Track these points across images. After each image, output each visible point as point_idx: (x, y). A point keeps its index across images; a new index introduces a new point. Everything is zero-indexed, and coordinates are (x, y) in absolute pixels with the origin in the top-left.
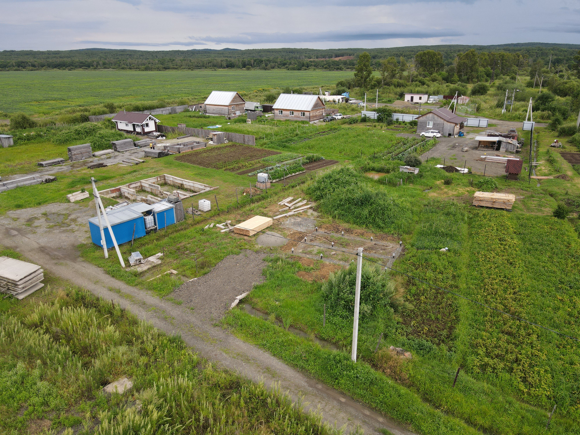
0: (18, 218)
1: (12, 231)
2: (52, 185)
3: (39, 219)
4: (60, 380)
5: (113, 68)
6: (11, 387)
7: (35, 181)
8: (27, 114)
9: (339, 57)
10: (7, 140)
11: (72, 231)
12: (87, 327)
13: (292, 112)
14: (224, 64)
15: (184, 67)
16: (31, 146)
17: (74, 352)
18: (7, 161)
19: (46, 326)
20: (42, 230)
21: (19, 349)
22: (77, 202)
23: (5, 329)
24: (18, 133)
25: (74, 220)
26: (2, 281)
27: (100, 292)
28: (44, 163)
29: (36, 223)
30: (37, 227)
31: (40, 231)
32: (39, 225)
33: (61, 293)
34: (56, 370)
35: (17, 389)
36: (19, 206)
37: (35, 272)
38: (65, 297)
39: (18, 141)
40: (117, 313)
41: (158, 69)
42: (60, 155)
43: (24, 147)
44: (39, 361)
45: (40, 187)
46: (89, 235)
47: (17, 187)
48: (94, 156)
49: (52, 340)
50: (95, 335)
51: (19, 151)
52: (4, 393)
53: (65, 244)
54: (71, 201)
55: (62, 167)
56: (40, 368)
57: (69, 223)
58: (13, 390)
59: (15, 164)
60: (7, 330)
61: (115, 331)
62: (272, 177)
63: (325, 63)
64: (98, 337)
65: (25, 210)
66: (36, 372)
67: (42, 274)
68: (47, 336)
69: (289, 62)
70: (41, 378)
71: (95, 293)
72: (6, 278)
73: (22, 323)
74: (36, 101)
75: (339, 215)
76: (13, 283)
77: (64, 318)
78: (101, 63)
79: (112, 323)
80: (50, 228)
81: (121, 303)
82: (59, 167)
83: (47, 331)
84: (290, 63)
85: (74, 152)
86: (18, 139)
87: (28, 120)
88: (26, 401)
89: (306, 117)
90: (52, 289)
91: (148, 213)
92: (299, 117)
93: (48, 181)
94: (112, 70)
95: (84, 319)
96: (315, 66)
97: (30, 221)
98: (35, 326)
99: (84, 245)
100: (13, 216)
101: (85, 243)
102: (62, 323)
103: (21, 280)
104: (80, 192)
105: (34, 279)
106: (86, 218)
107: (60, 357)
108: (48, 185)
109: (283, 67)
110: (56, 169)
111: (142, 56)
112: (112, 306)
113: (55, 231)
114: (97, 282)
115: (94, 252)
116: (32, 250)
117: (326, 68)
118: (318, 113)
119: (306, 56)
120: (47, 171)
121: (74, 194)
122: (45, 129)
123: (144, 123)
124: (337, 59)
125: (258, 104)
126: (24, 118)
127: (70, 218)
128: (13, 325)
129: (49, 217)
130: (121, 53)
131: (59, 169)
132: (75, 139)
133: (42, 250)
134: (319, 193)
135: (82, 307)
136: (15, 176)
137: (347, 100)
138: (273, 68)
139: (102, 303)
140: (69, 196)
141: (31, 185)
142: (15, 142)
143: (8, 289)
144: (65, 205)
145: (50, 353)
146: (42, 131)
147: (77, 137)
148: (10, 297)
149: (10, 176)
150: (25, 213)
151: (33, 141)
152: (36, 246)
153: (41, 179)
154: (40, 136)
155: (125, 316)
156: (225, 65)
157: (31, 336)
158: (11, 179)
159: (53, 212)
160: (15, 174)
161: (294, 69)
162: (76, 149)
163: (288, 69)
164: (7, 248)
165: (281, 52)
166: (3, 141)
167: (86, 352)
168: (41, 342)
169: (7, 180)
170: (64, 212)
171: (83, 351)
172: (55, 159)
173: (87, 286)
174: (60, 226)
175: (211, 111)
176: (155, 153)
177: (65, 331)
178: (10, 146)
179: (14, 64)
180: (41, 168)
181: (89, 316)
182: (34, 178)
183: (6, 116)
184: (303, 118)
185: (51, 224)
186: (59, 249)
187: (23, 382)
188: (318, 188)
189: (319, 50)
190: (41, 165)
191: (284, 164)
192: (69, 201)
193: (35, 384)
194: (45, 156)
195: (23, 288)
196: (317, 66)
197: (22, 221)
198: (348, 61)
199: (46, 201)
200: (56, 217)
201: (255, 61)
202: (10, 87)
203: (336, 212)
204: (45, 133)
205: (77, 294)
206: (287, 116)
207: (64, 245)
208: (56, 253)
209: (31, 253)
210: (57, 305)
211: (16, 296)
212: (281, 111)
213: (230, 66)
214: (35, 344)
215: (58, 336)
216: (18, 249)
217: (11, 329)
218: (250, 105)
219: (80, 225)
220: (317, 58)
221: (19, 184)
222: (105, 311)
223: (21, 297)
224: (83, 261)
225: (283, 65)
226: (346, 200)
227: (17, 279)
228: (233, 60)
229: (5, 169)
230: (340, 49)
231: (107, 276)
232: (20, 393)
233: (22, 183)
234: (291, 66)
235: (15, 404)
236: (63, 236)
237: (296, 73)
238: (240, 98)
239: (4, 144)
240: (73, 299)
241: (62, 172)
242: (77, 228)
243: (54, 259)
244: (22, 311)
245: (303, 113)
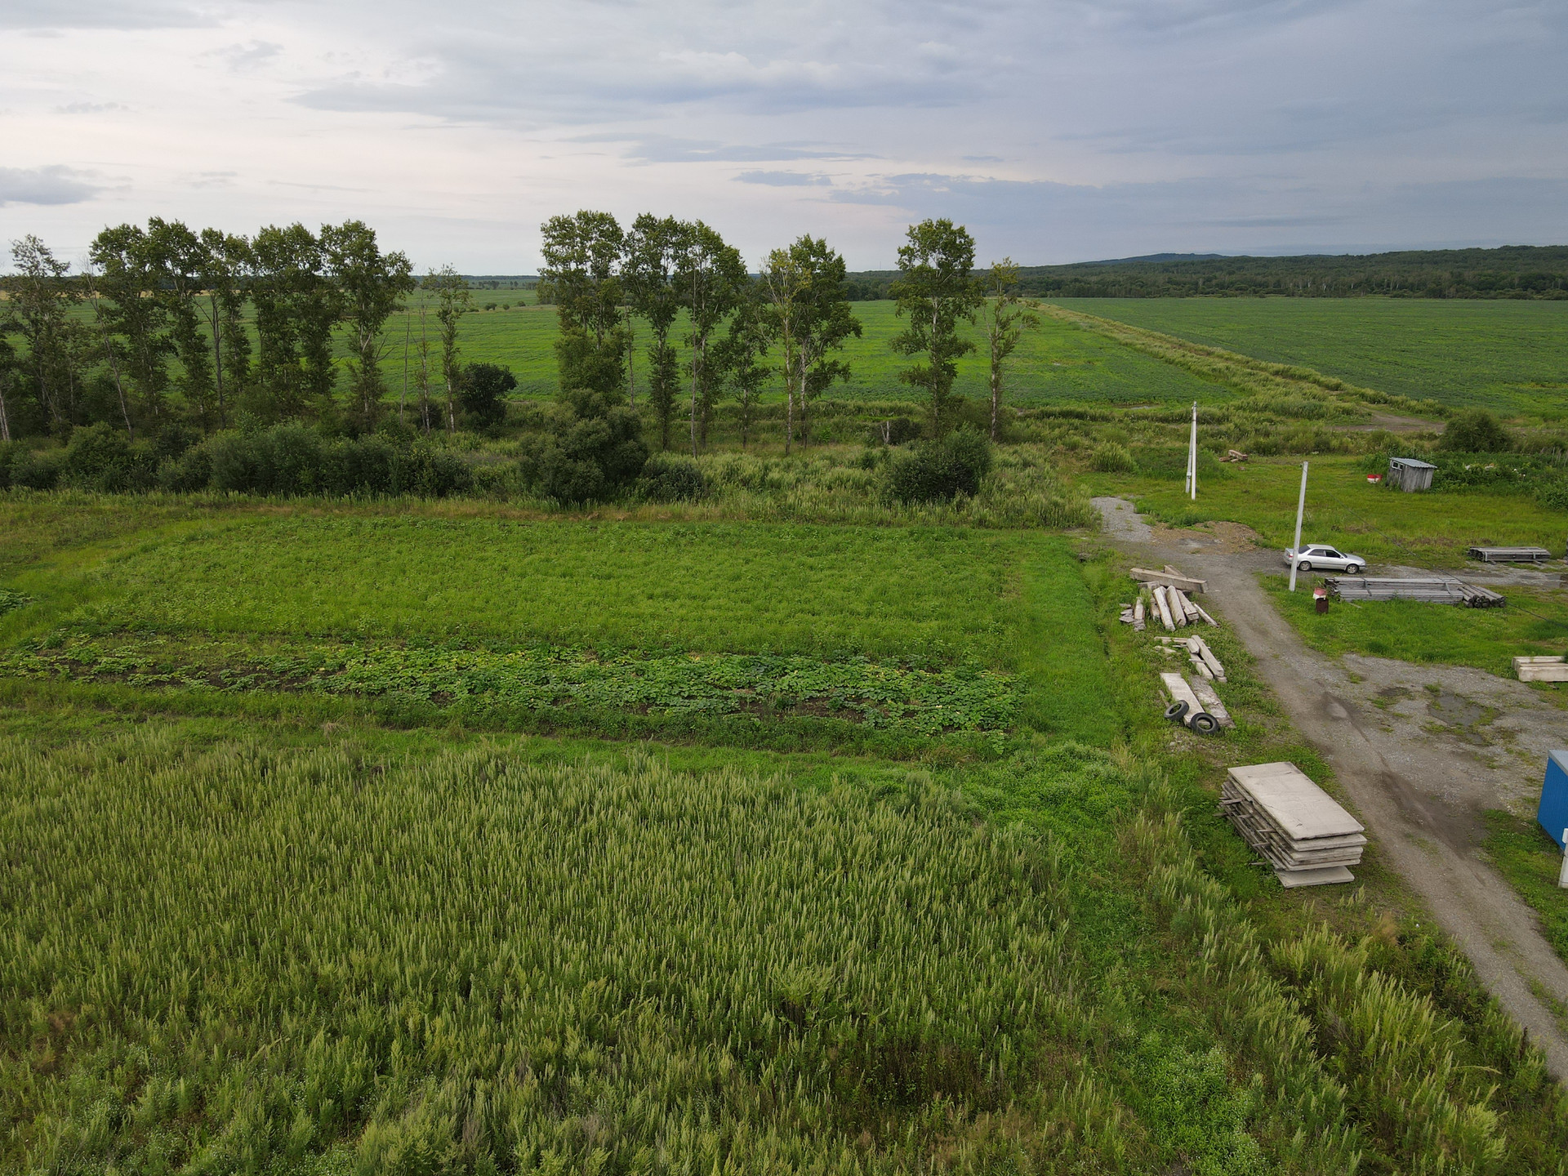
0: (1363, 679)
1: (1336, 704)
2: (1486, 618)
3: (1412, 698)
4: (1290, 1162)
6: (1178, 1094)
7: (1445, 593)
8: (1494, 413)
10: (1418, 474)
11: (1489, 763)
12: (1418, 1064)
16: (1472, 501)
17: (1354, 1117)
18: (1395, 526)
19: (1314, 992)
20: (1408, 728)
21: (1229, 1014)
22: (1536, 685)
23: (1221, 943)
24: (1450, 462)
25: (1508, 735)
26: (1264, 824)
27: (1500, 982)
28: (1487, 551)
29: (1402, 706)
30: (1397, 717)
31: (1402, 729)
32: (1406, 713)
33: (1388, 925)
34: (1291, 1132)
35: (1187, 1110)
36: (1377, 649)
37: (1344, 835)
38: (1394, 941)
39: (1446, 480)
40: (1527, 1074)
42: (1543, 538)
43: (1454, 499)
44: (1258, 1077)
45: (1452, 613)
46: (1533, 792)
47: (1393, 598)
49: (1311, 1041)
50: (1430, 1105)
51: (1437, 506)
52: (1158, 1097)
53: (1454, 791)
54: (1521, 677)
55: (1536, 574)
56: (1256, 1097)
57: (1488, 738)
58: (1180, 1106)
59: (1412, 539)
60: (1224, 947)
61: (1495, 1135)
64: (1438, 1116)
65: (1388, 662)
66: (1244, 1100)
67: (1360, 850)
68: (1304, 1024)
70: (1251, 1122)
71: (1483, 974)
72: (1275, 820)
73: (1264, 950)
74: (1538, 381)
76: (1283, 839)
77: (1366, 1000)
79: (1497, 1104)
80: (1430, 731)
81: (1550, 1052)
82: (1524, 572)
83: (1308, 1010)
86: (1447, 476)
87: (1491, 431)
88: (1193, 1154)
90: (1369, 901)
93: (1477, 603)
95: (1421, 1038)
97: (1390, 694)
98: (1286, 975)
99: (1508, 817)
100: (1354, 669)
101: (1514, 812)
102: (1356, 1011)
103: (1304, 839)
104: (1559, 658)
105: (1336, 853)
106: (1545, 740)
107: (1313, 1104)
108: (1471, 615)
110: (1513, 576)
112: (1518, 1047)
113: (1441, 746)
114: (1503, 946)
115: (1530, 852)
116: (1361, 773)
120: (1489, 574)
121: (1537, 659)
122: (1527, 462)
126: (1485, 424)
127: (1497, 723)
128: (1240, 946)
129: (1440, 701)
131: (1523, 577)
133: (1388, 783)
135: (1427, 999)
136: (1401, 568)
139: (1490, 1015)
140: (1521, 660)
141: (1427, 603)
142: (1436, 483)
143: (1269, 848)
144: (1498, 684)
145: (1295, 1074)
146: (1516, 465)
148: (1264, 869)
149: (1389, 567)
150: (1385, 671)
151: (1482, 486)
152: (1376, 765)
153: (1460, 594)
154: (1507, 476)
155: (1548, 1101)
157: (1268, 997)
158: (1386, 575)
159: (1457, 691)
160: (1403, 564)
164: (1309, 744)
166: (1408, 474)
167: (1388, 1134)
168: (1283, 1032)
169: (1375, 574)
170: (1487, 703)
171: (1379, 1124)
172: (1522, 546)
173: (1469, 940)
174: (1461, 738)
177: (1356, 1039)
178: (1419, 491)
179: (1516, 281)
180: (1475, 564)
181: (1439, 1039)
182: (1444, 587)
183: (1440, 412)
185: (1439, 722)
186: (1433, 799)
187: (1205, 1101)
190: (1478, 556)
192: (1513, 673)
193: (1230, 1128)
194: (1498, 533)
195: (1302, 862)
197: (1370, 689)
199: (1451, 656)
200: (1460, 706)
202: (1481, 340)
204: (1524, 472)
205: (1430, 952)
207: (1450, 794)
208: (1419, 806)
209: (1356, 780)
210: (1363, 953)
211: (1279, 875)
214: (1266, 1024)
215: (1333, 1040)
216: (1330, 757)
217: (1233, 951)
219: (1520, 754)
221: (1401, 592)
222: (1491, 1050)
223: (1288, 882)
224: (1486, 864)
227: (1297, 832)
229: (1385, 547)
231: (1542, 943)
232: (1190, 1123)
233: (1408, 592)
235: (1169, 1145)
236: (1458, 769)
239: (1408, 481)
240: (1413, 959)
241: (1527, 589)
242: (1505, 759)
243: (1407, 821)
244: (1276, 917)
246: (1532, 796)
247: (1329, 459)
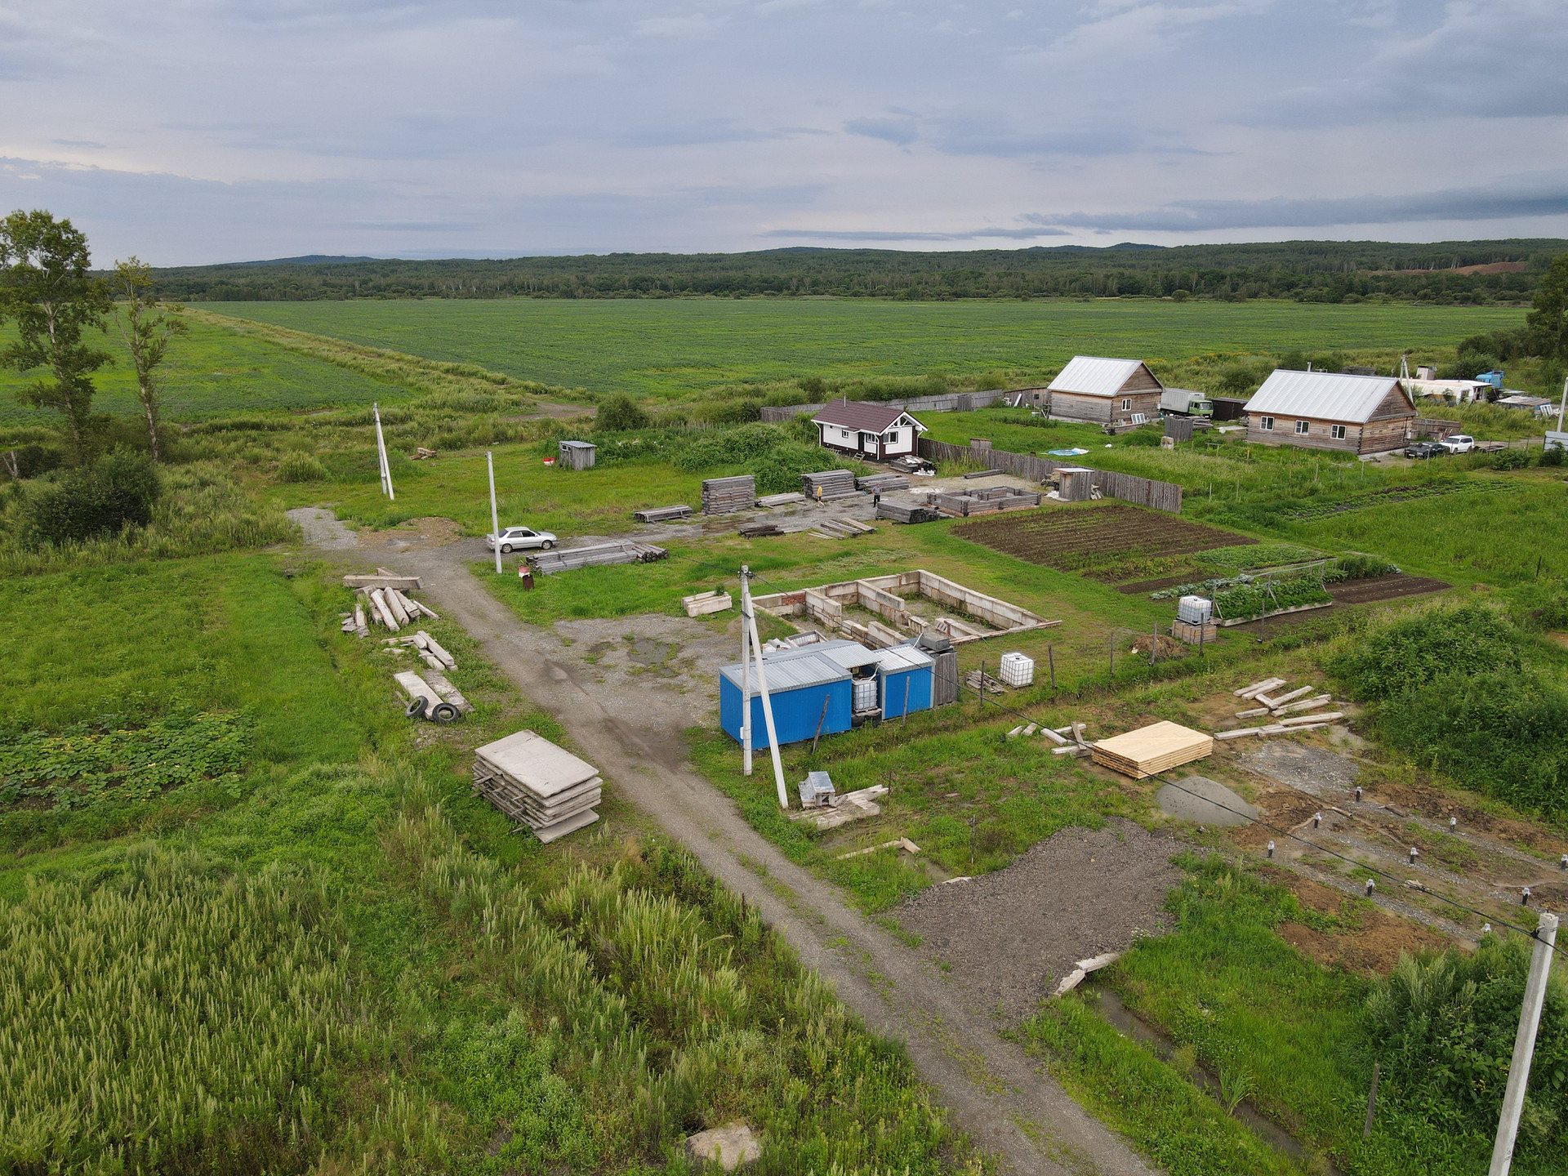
0: (574, 641)
1: (557, 669)
2: (657, 569)
3: (615, 649)
4: (592, 1083)
5: (833, 295)
6: (486, 1068)
7: (623, 554)
8: (631, 397)
9: (1473, 263)
10: (583, 454)
11: (681, 690)
12: (674, 955)
13: (1305, 422)
14: (1113, 285)
15: (1005, 291)
16: (629, 472)
17: (636, 1018)
18: (574, 501)
19: (585, 927)
20: (616, 676)
21: (518, 974)
22: (702, 618)
23: (499, 913)
24: (606, 440)
25: (689, 663)
26: (516, 792)
27: (719, 864)
28: (647, 513)
29: (609, 658)
30: (607, 668)
31: (612, 677)
32: (612, 663)
33: (632, 848)
34: (589, 1055)
35: (498, 1079)
36: (580, 612)
37: (584, 782)
38: (639, 859)
39: (606, 456)
40: (750, 933)
41: (940, 297)
42: (684, 497)
43: (614, 472)
44: (554, 1020)
45: (631, 570)
46: (715, 705)
47: (584, 565)
48: (757, 505)
49: (590, 969)
50: (689, 984)
51: (603, 480)
52: (469, 1079)
53: (660, 720)
54: (691, 614)
55: (685, 527)
56: (555, 1038)
57: (676, 669)
58: (490, 1078)
59: (589, 511)
60: (503, 916)
61: (738, 988)
62: (1224, 609)
63: (1424, 282)
64: (696, 990)
65: (590, 622)
66: (545, 1046)
67: (599, 790)
68: (582, 957)
69: (1306, 278)
70: (554, 1064)
71: (706, 863)
72: (525, 786)
73: (538, 905)
74: (657, 367)
75: (1444, 759)
76: (535, 801)
77: (629, 918)
78: (807, 281)
79: (736, 963)
80: (633, 674)
81: (763, 907)
82: (676, 527)
83: (584, 944)
84: (1310, 284)
85: (714, 494)
86: (606, 453)
87: (632, 411)
88: (510, 1117)
89: (1350, 442)
90: (614, 832)
91: (866, 671)
92: (1326, 440)
93: (649, 558)
94: (829, 297)
95: (672, 933)
96: (1387, 291)
97: (597, 649)
98: (562, 921)
99: (703, 730)
100: (564, 633)
101: (704, 725)
102: (621, 929)
103: (552, 795)
104: (713, 593)
105: (580, 799)
106: (715, 661)
107: (602, 1023)
108: (646, 569)
109: (1285, 293)
110: (670, 531)
111: (904, 264)
112: (741, 911)
113: (644, 685)
114: (716, 836)
115: (721, 754)
116: (587, 724)
117: (1425, 297)
118: (1388, 430)
119: (1362, 263)
120: (652, 533)
121: (699, 596)
122: (662, 433)
123: (886, 431)
124: (1466, 271)
125: (1200, 397)
126: (626, 405)
127: (680, 655)
128: (516, 909)
129: (636, 647)
130: (858, 258)
131: (676, 531)
132: (723, 461)
133: (610, 727)
134: (1374, 678)
135: (673, 899)
136: (585, 538)
137: (1493, 396)
138: (1255, 295)
139: (718, 895)
140: (688, 599)
141: (611, 565)
142: (599, 459)
143: (525, 812)
144: (675, 622)
145: (583, 1004)
146: (655, 438)
147: (727, 456)
148: (525, 833)
149: (576, 538)
150: (590, 630)
151: (634, 459)
152: (598, 714)
153: (634, 552)
154: (650, 448)
155: (768, 945)
156: (1114, 288)
157: (549, 946)
158: (575, 546)
159: (648, 635)
160: (586, 534)
161: (1318, 299)
162: (721, 486)
163: (1301, 301)
164: (540, 709)
165: (1282, 251)
166: (576, 453)
167: (662, 1023)
168: (567, 972)
169: (567, 547)
170: (670, 640)
171: (655, 1018)
172: (671, 505)
173: (692, 840)
174: (657, 675)
175: (1063, 410)
176: (903, 512)
177: (625, 953)
178: (587, 469)
179: (627, 283)
180: (641, 525)
181: (685, 928)
182: (621, 549)
183: (591, 398)
184: (1338, 444)
185: (639, 665)
186: (646, 731)
187: (513, 1063)
188: (1375, 664)
189: (1407, 246)
190: (641, 518)
191: (1264, 577)
192: (684, 613)
193: (538, 1076)
194: (653, 497)
195: (555, 816)
196: (1393, 291)
197: (580, 649)
198: (1504, 277)
199: (638, 607)
200: (652, 648)
201: (1202, 276)
202: (610, 334)
203: (1432, 749)
204: (661, 444)
205: (666, 859)
206: (1285, 435)
207: (658, 723)
208: (637, 740)
209: (584, 731)
210: (617, 879)
211: (537, 834)
212: (1270, 419)
213: (1130, 289)
214: (552, 971)
215: (607, 961)
216: (561, 717)
217: (512, 916)
218: (1176, 398)
219: (701, 677)
220: (1398, 267)
221: (589, 559)
222: (723, 921)
223: (547, 837)
224: (693, 773)
225: (1287, 287)
226: (1472, 715)
227: (545, 791)
228: (1138, 274)
229: (569, 521)
230: (1478, 242)
231: (742, 823)
232: (503, 1089)
233: (595, 558)
234: (1310, 292)
235: (487, 1118)
236: (659, 700)
237: (1326, 311)
238: (1150, 377)
239: (577, 461)
240: (655, 869)
241: (681, 540)
242: (691, 684)
243: (629, 755)
244: (543, 873)
245: (1340, 427)
246: (714, 708)
247: (508, 448)
